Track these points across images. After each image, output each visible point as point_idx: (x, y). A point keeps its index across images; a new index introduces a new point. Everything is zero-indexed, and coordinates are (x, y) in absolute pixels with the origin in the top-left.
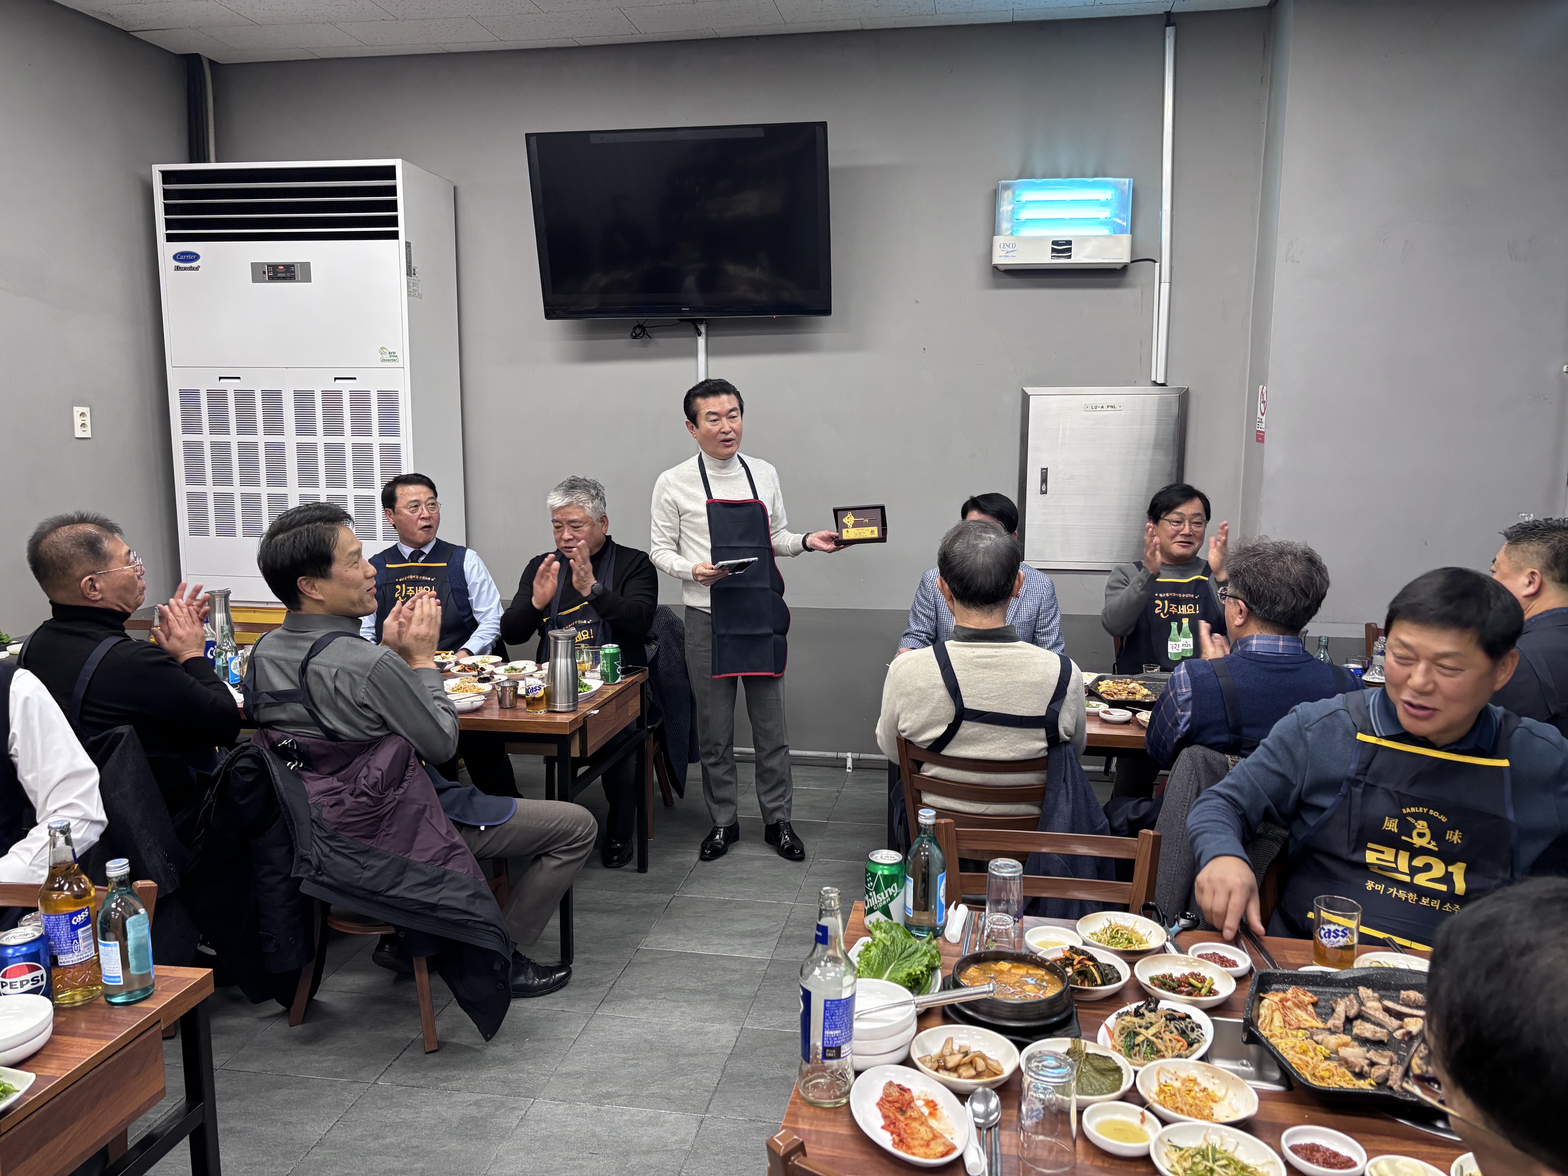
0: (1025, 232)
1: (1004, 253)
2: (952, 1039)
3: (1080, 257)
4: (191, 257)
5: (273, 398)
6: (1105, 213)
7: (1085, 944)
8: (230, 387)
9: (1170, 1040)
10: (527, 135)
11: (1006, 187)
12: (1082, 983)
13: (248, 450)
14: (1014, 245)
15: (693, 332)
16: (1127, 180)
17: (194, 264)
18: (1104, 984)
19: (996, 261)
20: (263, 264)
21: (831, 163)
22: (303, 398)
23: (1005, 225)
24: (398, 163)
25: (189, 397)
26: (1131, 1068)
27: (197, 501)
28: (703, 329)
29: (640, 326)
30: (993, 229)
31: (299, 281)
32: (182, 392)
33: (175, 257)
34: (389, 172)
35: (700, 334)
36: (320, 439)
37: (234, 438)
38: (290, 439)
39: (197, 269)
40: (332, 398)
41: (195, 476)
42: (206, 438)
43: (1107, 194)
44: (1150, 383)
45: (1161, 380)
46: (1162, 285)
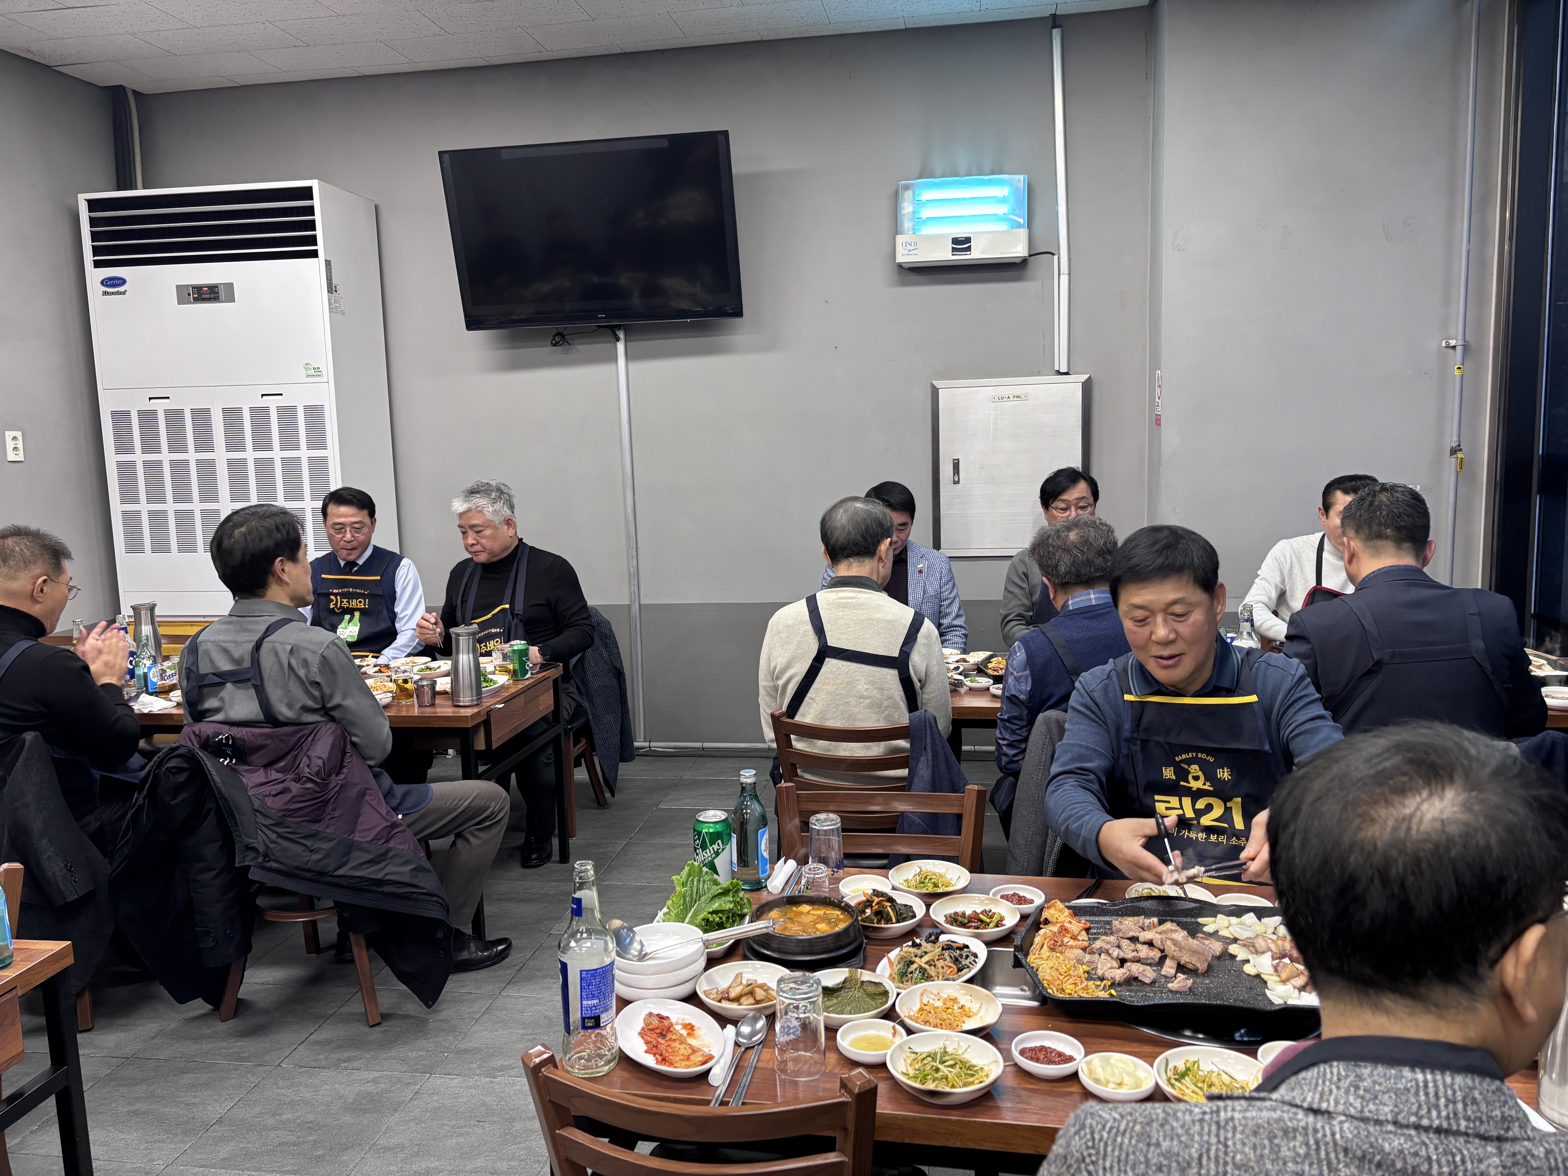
0: (927, 230)
1: (906, 252)
2: (742, 974)
3: (978, 253)
4: (118, 282)
5: (202, 416)
6: (1003, 209)
7: (894, 888)
8: (160, 407)
9: (943, 968)
10: (439, 152)
11: (907, 188)
12: (879, 922)
13: (180, 468)
14: (916, 244)
15: (612, 339)
16: (1021, 177)
17: (121, 289)
18: (898, 921)
19: (900, 259)
20: (188, 286)
21: (735, 170)
22: (232, 415)
23: (907, 225)
24: (314, 184)
25: (121, 418)
26: (895, 991)
27: (131, 520)
28: (621, 335)
29: (559, 334)
30: (896, 229)
31: (223, 302)
32: (113, 413)
33: (102, 283)
34: (307, 193)
35: (618, 340)
36: (250, 455)
37: (165, 457)
38: (221, 455)
39: (124, 293)
40: (260, 414)
41: (129, 495)
42: (139, 457)
43: (1003, 191)
44: (1053, 372)
45: (1064, 369)
46: (1062, 276)
